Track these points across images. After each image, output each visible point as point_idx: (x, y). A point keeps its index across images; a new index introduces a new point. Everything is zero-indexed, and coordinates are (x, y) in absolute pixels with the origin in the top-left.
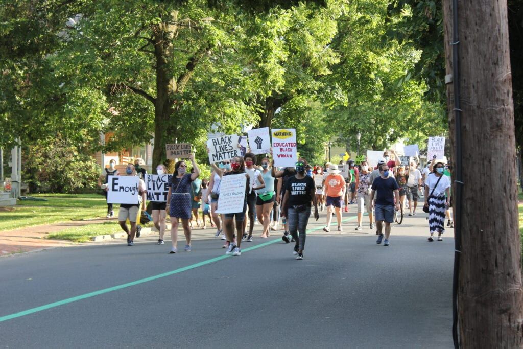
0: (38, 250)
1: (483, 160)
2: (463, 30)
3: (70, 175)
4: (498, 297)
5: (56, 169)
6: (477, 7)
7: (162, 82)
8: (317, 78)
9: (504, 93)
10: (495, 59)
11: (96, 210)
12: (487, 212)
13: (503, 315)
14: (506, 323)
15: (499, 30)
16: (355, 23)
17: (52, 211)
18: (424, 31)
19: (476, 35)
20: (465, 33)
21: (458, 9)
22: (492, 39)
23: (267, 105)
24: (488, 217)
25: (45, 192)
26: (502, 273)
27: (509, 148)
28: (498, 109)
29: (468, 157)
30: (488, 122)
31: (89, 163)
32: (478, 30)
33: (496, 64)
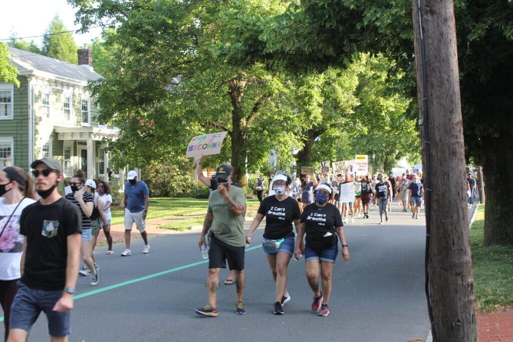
0: (153, 236)
1: (444, 175)
2: (430, 90)
3: (174, 185)
4: (455, 265)
5: (164, 181)
6: (438, 75)
7: (236, 121)
8: (344, 116)
9: (457, 131)
10: (451, 108)
11: (192, 209)
12: (447, 209)
13: (458, 277)
14: (460, 282)
15: (453, 90)
16: (370, 78)
17: (162, 210)
18: (412, 86)
19: (438, 93)
20: (431, 92)
21: (426, 76)
22: (449, 96)
23: (309, 135)
24: (448, 212)
25: (157, 197)
26: (457, 249)
27: (461, 167)
28: (453, 142)
29: (434, 173)
30: (447, 150)
31: (187, 176)
32: (439, 90)
33: (452, 112)
